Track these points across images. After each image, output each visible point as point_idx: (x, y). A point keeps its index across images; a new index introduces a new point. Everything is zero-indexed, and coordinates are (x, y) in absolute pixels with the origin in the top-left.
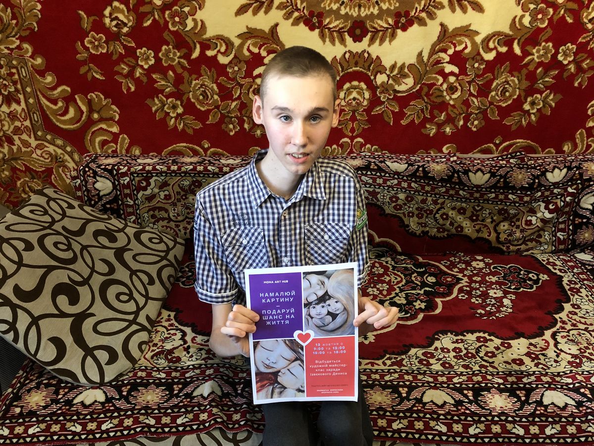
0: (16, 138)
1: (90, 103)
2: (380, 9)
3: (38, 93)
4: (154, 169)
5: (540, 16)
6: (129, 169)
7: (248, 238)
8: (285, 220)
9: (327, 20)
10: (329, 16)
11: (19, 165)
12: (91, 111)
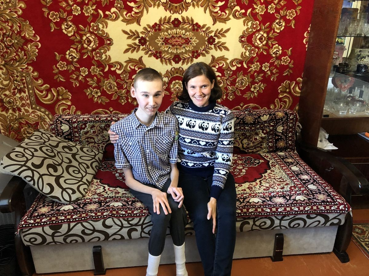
0: (22, 108)
1: (58, 92)
2: (186, 50)
3: (34, 88)
4: (88, 119)
5: (253, 52)
6: (77, 120)
7: (132, 142)
8: (147, 134)
9: (163, 55)
10: (164, 53)
11: (23, 121)
12: (58, 95)
